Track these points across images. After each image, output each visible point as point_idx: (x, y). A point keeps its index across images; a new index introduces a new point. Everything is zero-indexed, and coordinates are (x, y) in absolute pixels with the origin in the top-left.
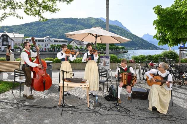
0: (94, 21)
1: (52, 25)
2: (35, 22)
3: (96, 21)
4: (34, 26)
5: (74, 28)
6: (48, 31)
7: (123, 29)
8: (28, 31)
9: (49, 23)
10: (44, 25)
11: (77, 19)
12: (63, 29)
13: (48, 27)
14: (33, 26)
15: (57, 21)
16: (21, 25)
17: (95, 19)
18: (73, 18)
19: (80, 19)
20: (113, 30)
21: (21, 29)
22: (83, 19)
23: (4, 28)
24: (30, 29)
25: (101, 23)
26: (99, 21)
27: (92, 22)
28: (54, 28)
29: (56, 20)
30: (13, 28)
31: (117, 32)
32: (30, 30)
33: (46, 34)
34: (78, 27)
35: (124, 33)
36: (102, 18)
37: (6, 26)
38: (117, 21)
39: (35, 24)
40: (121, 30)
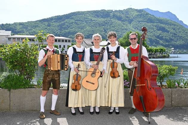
0: (136, 13)
1: (77, 20)
2: (56, 16)
3: (138, 13)
4: (55, 22)
5: (106, 23)
6: (71, 28)
7: (176, 24)
8: (46, 29)
9: (73, 18)
10: (66, 20)
11: (112, 10)
12: (92, 26)
13: (72, 23)
14: (52, 23)
15: (85, 15)
16: (38, 21)
17: (136, 10)
18: (105, 10)
19: (116, 11)
20: (162, 25)
21: (37, 26)
22: (120, 11)
23: (16, 25)
24: (49, 25)
25: (145, 16)
26: (143, 13)
27: (132, 15)
28: (81, 24)
29: (83, 13)
30: (27, 26)
31: (169, 28)
32: (48, 28)
33: (69, 32)
34: (112, 23)
35: (179, 29)
36: (147, 8)
37: (19, 23)
38: (169, 12)
39: (55, 19)
40: (175, 25)
